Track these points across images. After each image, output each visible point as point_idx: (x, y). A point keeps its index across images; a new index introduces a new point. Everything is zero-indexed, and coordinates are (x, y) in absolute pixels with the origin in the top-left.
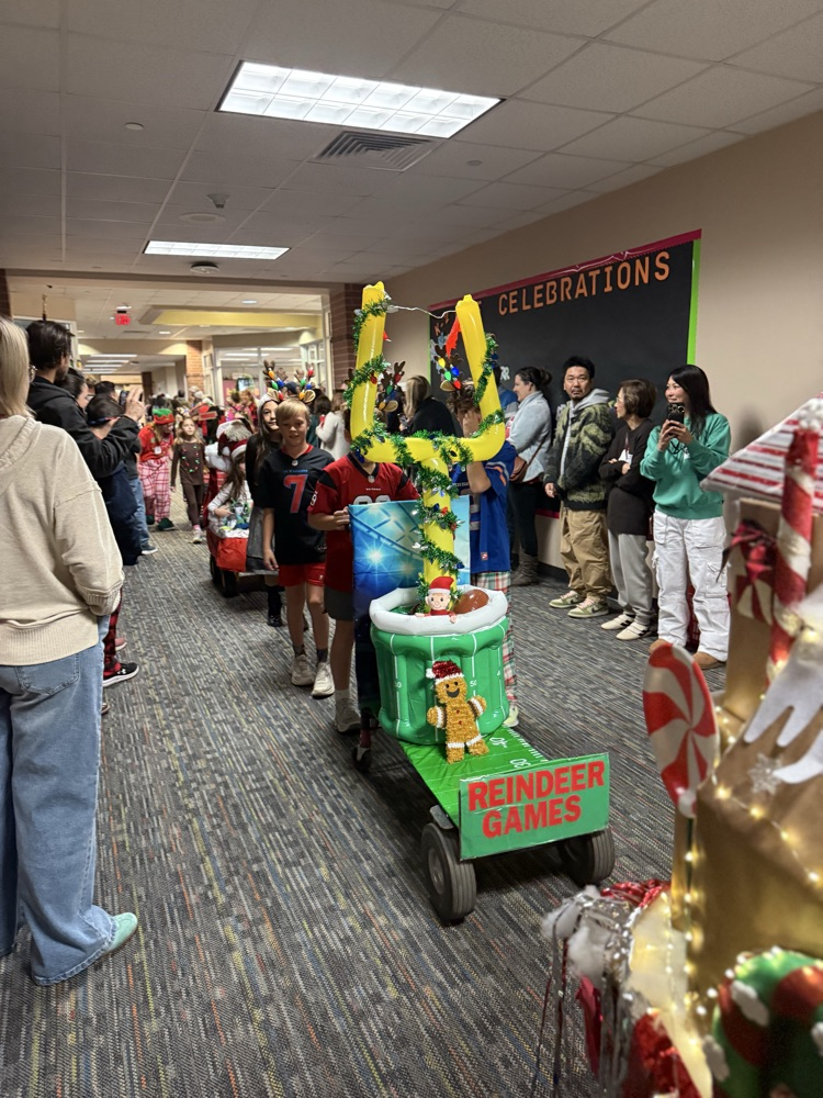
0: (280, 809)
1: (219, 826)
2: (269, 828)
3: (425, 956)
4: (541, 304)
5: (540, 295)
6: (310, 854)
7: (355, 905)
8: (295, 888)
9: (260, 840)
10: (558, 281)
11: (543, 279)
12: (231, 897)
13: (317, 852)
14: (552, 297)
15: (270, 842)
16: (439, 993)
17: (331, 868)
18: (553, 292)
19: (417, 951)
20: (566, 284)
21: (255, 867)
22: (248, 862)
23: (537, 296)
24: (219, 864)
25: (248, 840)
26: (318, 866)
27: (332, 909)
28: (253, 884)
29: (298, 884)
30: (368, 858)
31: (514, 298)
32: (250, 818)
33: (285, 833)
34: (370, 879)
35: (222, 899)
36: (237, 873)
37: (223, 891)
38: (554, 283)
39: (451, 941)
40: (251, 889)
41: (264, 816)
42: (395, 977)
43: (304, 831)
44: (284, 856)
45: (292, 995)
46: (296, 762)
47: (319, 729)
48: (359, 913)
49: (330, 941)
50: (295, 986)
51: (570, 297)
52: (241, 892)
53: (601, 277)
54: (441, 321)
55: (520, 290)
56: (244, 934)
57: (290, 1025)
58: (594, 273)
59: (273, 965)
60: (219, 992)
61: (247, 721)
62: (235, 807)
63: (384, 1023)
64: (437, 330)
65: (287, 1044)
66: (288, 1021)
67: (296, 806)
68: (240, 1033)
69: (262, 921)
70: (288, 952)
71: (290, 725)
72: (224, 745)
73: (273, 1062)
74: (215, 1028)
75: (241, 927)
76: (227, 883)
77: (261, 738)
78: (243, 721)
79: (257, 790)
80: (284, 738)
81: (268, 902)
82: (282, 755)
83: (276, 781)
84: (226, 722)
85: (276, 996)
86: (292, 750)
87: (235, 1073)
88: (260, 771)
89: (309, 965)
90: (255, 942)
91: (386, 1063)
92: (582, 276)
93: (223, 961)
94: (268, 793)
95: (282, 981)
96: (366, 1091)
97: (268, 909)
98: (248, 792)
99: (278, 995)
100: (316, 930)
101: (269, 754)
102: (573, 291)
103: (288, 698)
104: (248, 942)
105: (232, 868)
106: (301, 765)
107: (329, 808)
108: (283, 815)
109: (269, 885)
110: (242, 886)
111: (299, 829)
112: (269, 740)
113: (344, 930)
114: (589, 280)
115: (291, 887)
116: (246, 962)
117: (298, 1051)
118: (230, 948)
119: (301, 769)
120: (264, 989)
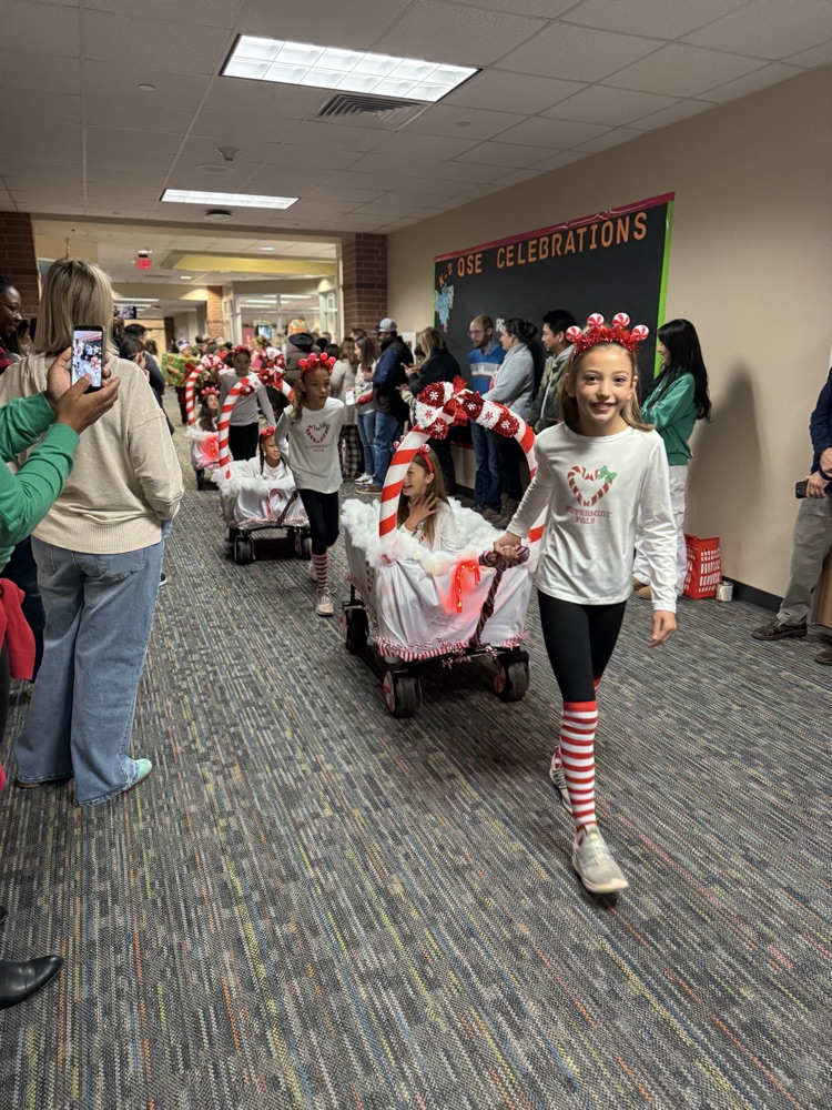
0: (258, 691)
1: (206, 701)
2: (247, 703)
3: (359, 790)
4: (535, 259)
5: (534, 250)
6: (279, 722)
7: (309, 756)
8: (263, 744)
9: (239, 712)
10: (550, 237)
11: (537, 235)
12: (209, 749)
13: (284, 720)
14: (544, 252)
15: (247, 713)
16: (365, 813)
17: (294, 732)
18: (546, 248)
19: (354, 787)
20: (557, 240)
21: (232, 730)
22: (227, 726)
23: (531, 251)
25: (229, 712)
26: (284, 730)
27: (290, 758)
28: (229, 741)
29: (265, 741)
30: (326, 726)
32: (232, 696)
33: (260, 708)
34: (325, 740)
35: (202, 750)
36: (217, 733)
37: (203, 744)
38: (546, 239)
39: (382, 782)
40: (227, 744)
41: (245, 695)
42: (332, 804)
43: (276, 706)
44: (257, 722)
45: (249, 812)
46: (276, 658)
47: (299, 635)
48: (312, 762)
49: (285, 779)
50: (253, 806)
51: (559, 253)
52: (218, 746)
53: (588, 235)
54: (445, 273)
55: (516, 245)
56: (217, 773)
57: (245, 829)
58: (581, 231)
59: (237, 793)
60: (193, 808)
61: (239, 627)
62: (221, 688)
63: (319, 830)
64: (442, 281)
65: (242, 840)
66: (244, 827)
67: (272, 690)
68: (206, 832)
69: (233, 765)
70: (251, 785)
71: (275, 632)
72: (217, 644)
73: (229, 850)
74: (187, 829)
75: (215, 768)
76: (207, 739)
77: (248, 641)
78: (235, 628)
79: (241, 677)
80: (269, 641)
81: (240, 753)
82: (265, 652)
83: (258, 672)
84: (220, 627)
85: (237, 812)
86: (274, 650)
87: (200, 855)
88: (245, 664)
89: (267, 794)
90: (225, 778)
91: (316, 854)
92: (571, 233)
93: (198, 790)
94: (250, 679)
95: (243, 803)
96: (297, 870)
97: (238, 757)
98: (233, 678)
99: (239, 811)
100: (275, 771)
101: (255, 651)
102: (562, 248)
103: (276, 612)
104: (220, 778)
105: (213, 730)
106: (281, 660)
107: (299, 692)
108: (260, 695)
109: (241, 741)
110: (220, 742)
111: (271, 705)
112: (255, 642)
113: (297, 773)
114: (576, 237)
115: (260, 743)
116: (216, 790)
117: (250, 844)
118: (205, 781)
119: (280, 664)
120: (228, 807)
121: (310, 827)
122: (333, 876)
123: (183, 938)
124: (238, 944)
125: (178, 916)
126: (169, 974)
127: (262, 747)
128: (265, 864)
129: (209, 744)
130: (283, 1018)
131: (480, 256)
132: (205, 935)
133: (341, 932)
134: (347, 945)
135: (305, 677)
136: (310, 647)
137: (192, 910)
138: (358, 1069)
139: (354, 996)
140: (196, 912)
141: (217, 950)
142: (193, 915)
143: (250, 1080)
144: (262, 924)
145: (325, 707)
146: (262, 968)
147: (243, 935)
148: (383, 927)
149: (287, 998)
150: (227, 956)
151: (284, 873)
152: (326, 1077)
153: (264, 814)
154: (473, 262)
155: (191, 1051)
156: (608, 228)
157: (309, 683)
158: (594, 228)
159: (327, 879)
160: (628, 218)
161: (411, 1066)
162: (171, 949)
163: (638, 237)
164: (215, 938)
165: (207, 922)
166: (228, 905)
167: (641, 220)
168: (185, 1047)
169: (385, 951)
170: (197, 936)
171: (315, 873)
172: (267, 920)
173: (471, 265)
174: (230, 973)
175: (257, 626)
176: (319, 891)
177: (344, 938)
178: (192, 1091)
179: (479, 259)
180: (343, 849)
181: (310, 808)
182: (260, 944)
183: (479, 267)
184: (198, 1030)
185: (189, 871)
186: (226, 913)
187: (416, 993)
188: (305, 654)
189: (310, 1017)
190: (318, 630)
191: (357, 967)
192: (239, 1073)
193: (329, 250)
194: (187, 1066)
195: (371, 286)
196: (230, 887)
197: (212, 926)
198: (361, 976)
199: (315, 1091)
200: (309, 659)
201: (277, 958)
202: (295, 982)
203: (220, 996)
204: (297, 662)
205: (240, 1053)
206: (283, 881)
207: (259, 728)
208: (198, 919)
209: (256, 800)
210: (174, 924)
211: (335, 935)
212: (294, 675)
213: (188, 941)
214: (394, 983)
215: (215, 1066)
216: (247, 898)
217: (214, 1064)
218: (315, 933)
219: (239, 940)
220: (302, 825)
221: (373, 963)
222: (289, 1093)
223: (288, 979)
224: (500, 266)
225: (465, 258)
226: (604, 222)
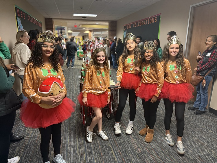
4: (139, 26)
10: (142, 21)
14: (141, 24)
23: (139, 24)
38: (141, 22)
54: (125, 28)
55: (136, 23)
58: (147, 20)
92: (145, 21)
131: (131, 25)
139: (67, 148)
158: (149, 20)
160: (154, 18)
163: (155, 22)
167: (156, 19)
173: (129, 27)
187: (76, 149)
195: (113, 30)
198: (69, 146)
218: (65, 139)
224: (134, 27)
225: (129, 25)
226: (150, 19)
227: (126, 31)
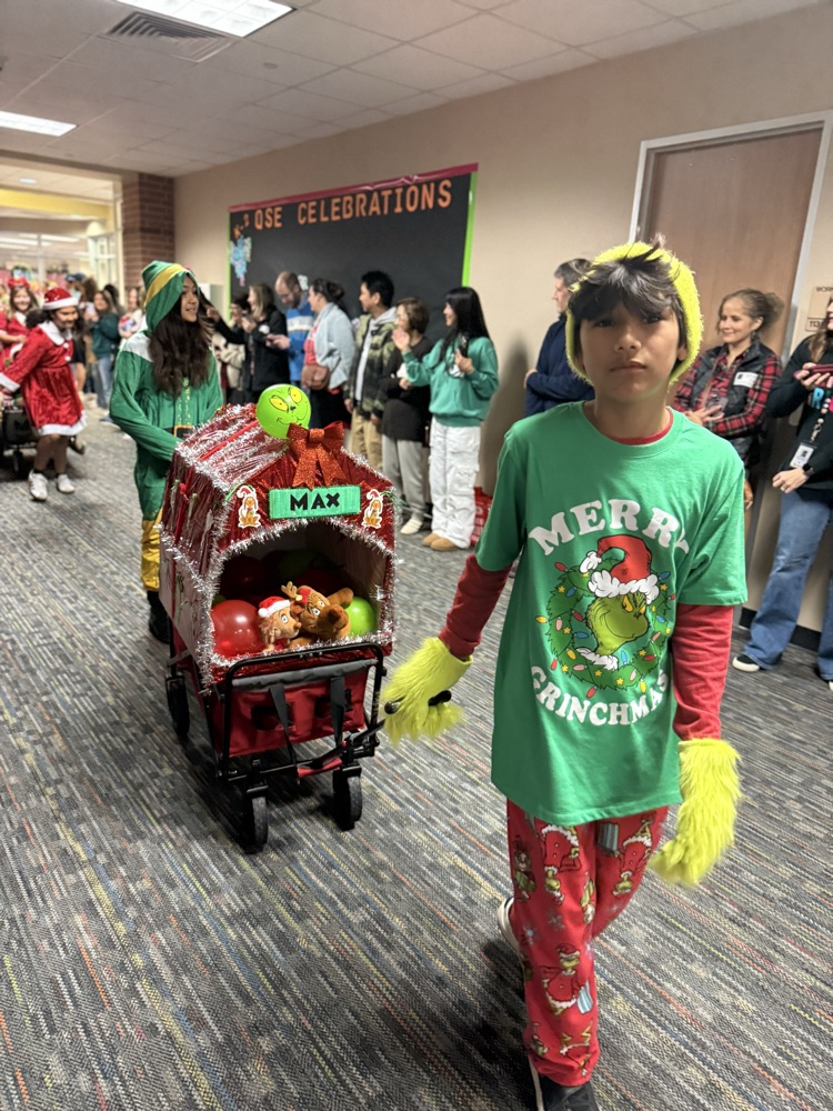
0: (67, 658)
1: (8, 671)
2: (57, 671)
4: (338, 218)
5: (337, 209)
6: (97, 688)
7: (137, 719)
8: (83, 711)
9: (49, 680)
10: (354, 196)
11: (341, 193)
12: (21, 719)
13: (103, 686)
14: (348, 211)
15: (58, 681)
17: (116, 696)
18: (350, 207)
20: (361, 201)
21: (44, 698)
23: (335, 209)
24: (9, 697)
25: (37, 681)
26: (104, 695)
27: (117, 723)
28: (43, 710)
29: (85, 708)
31: (313, 208)
32: (38, 666)
33: (73, 674)
34: (152, 702)
35: (12, 721)
36: (27, 702)
37: (14, 715)
38: (350, 198)
40: (41, 713)
43: (91, 672)
44: (73, 691)
45: (80, 779)
46: (83, 625)
47: (106, 600)
48: (142, 725)
49: (115, 743)
50: (83, 772)
51: (364, 214)
52: (31, 715)
53: (393, 198)
54: (241, 224)
55: (319, 202)
56: (35, 743)
57: (78, 795)
58: (386, 194)
59: (62, 761)
60: (13, 780)
61: (32, 594)
62: (23, 657)
63: (160, 789)
64: (237, 233)
65: (76, 807)
66: (76, 792)
67: (83, 656)
68: (33, 802)
69: (52, 733)
70: (77, 752)
71: (76, 597)
72: (9, 611)
73: (63, 817)
74: (10, 801)
75: (31, 738)
76: (17, 709)
77: (46, 607)
78: (28, 594)
79: (45, 645)
80: (71, 607)
81: (58, 721)
82: (69, 619)
83: (64, 639)
84: (10, 595)
85: (65, 778)
86: (78, 616)
87: (30, 825)
88: (46, 630)
89: (96, 759)
90: (45, 747)
91: (161, 811)
92: (375, 195)
93: (15, 761)
94: (55, 647)
95: (70, 770)
96: (143, 828)
97: (56, 725)
98: (35, 647)
99: (67, 778)
100: (102, 737)
101: (56, 618)
102: (367, 208)
103: (74, 577)
104: (39, 748)
105: (22, 699)
106: (88, 626)
107: (115, 657)
108: (70, 662)
109: (57, 709)
110: (32, 711)
111: (85, 672)
112: (54, 609)
113: (126, 736)
114: (381, 199)
115: (79, 710)
116: (37, 760)
117: (86, 809)
118: (23, 752)
119: (88, 630)
120: (54, 775)
121: (150, 787)
122: (183, 830)
123: (26, 908)
124: (90, 907)
125: (15, 888)
126: (14, 945)
127: (82, 713)
128: (106, 826)
129: (19, 714)
130: (151, 969)
131: (279, 209)
132: (50, 903)
133: (200, 881)
134: (209, 893)
135: (118, 642)
136: (120, 612)
137: (31, 881)
138: (239, 1003)
139: (223, 938)
140: (36, 882)
141: (67, 915)
142: (33, 885)
143: (126, 1031)
144: (113, 884)
145: (147, 671)
146: (121, 927)
147: (93, 897)
148: (242, 871)
149: (153, 951)
150: (79, 920)
151: (129, 833)
152: (206, 1015)
153: (97, 778)
154: (272, 216)
155: (55, 1016)
156: (413, 193)
157: (126, 648)
158: (399, 191)
159: (177, 834)
160: (432, 185)
161: (291, 992)
162: (12, 921)
163: (444, 204)
164: (63, 903)
165: (50, 890)
166: (74, 872)
167: (445, 188)
168: (48, 1014)
169: (249, 893)
170: (41, 904)
171: (163, 829)
172: (119, 880)
173: (269, 217)
174: (85, 935)
175: (54, 592)
176: (171, 846)
177: (204, 886)
178: (63, 1053)
179: (279, 213)
180: (189, 804)
181: (147, 769)
182: (114, 904)
183: (279, 221)
184: (59, 994)
185: (19, 842)
186: (71, 879)
187: (285, 926)
188: (116, 619)
189: (179, 963)
190: (127, 594)
191: (222, 911)
192: (113, 1027)
193: (104, 189)
194: (52, 1030)
195: (157, 231)
196: (71, 853)
197: (56, 893)
198: (227, 919)
199: (196, 1030)
200: (121, 624)
201: (135, 914)
202: (159, 934)
203: (78, 958)
204: (107, 627)
205: (110, 1009)
206: (130, 841)
207: (75, 695)
208: (39, 888)
209: (85, 765)
210: (11, 896)
211: (194, 884)
212: (106, 641)
213: (31, 911)
214: (261, 920)
215: (85, 1026)
216: (92, 862)
217: (82, 1023)
218: (172, 885)
219: (90, 903)
220: (141, 785)
221: (238, 905)
222: (169, 1036)
223: (151, 931)
224: (302, 222)
225: (264, 210)
226: (408, 186)
227: (248, 241)
